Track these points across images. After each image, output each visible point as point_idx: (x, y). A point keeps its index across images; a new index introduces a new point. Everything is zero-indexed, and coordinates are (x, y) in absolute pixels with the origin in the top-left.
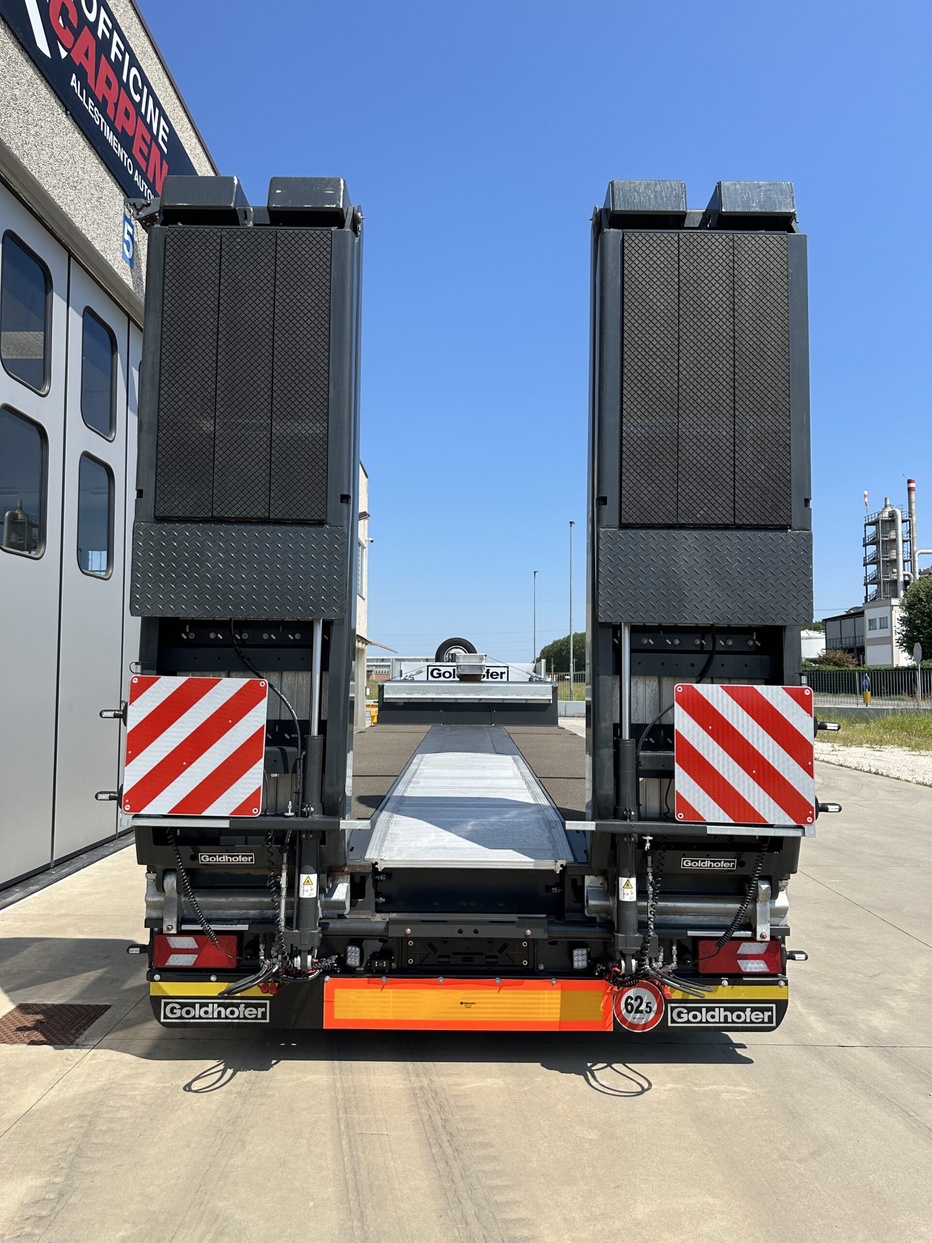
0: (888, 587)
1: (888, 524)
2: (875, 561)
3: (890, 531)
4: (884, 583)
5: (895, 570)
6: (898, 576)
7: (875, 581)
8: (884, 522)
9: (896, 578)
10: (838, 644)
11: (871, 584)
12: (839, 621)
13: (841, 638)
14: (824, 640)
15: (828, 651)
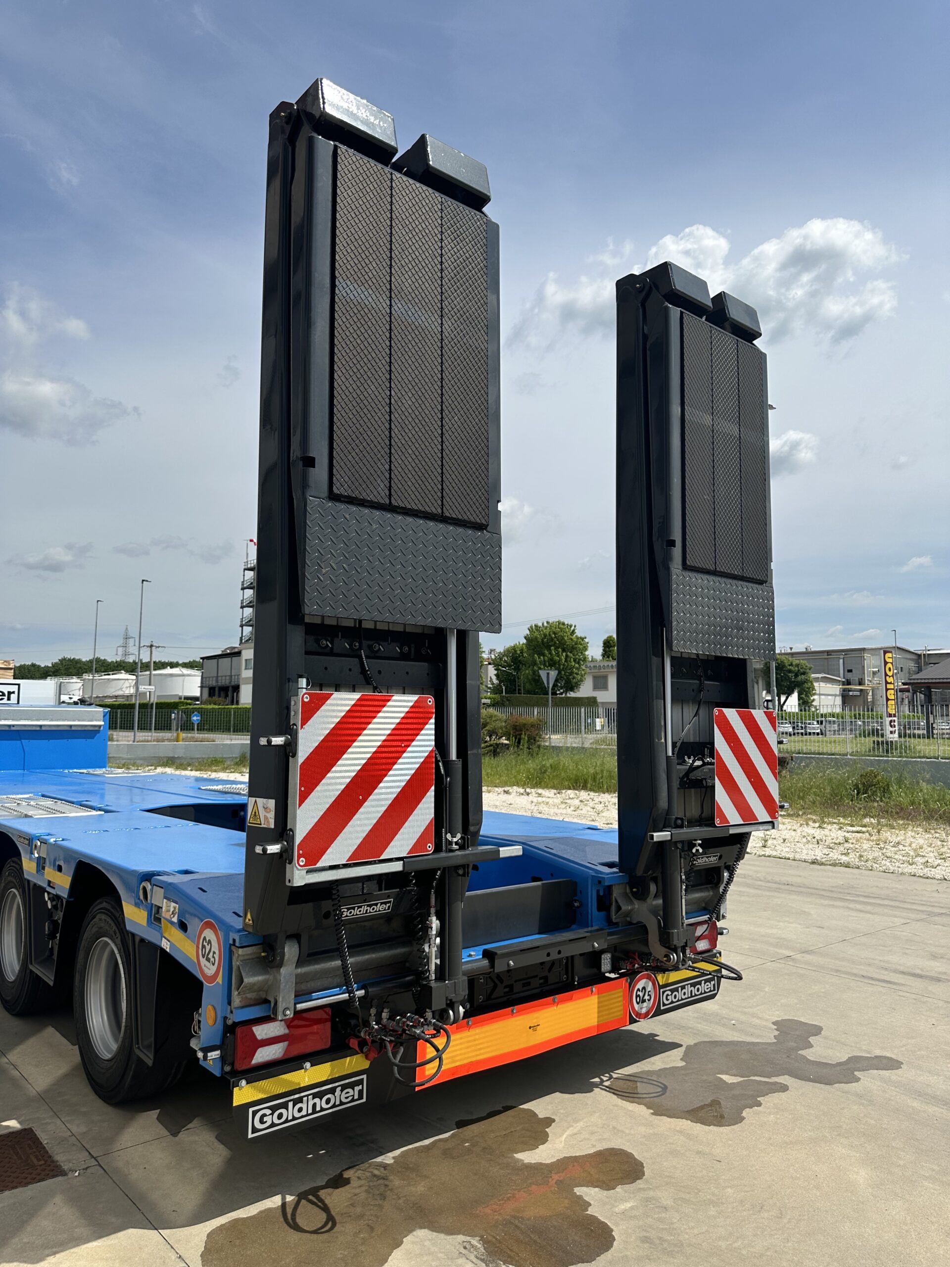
2: (251, 605)
7: (250, 623)
10: (214, 682)
11: (247, 625)
12: (216, 660)
13: (217, 677)
14: (200, 678)
15: (204, 689)
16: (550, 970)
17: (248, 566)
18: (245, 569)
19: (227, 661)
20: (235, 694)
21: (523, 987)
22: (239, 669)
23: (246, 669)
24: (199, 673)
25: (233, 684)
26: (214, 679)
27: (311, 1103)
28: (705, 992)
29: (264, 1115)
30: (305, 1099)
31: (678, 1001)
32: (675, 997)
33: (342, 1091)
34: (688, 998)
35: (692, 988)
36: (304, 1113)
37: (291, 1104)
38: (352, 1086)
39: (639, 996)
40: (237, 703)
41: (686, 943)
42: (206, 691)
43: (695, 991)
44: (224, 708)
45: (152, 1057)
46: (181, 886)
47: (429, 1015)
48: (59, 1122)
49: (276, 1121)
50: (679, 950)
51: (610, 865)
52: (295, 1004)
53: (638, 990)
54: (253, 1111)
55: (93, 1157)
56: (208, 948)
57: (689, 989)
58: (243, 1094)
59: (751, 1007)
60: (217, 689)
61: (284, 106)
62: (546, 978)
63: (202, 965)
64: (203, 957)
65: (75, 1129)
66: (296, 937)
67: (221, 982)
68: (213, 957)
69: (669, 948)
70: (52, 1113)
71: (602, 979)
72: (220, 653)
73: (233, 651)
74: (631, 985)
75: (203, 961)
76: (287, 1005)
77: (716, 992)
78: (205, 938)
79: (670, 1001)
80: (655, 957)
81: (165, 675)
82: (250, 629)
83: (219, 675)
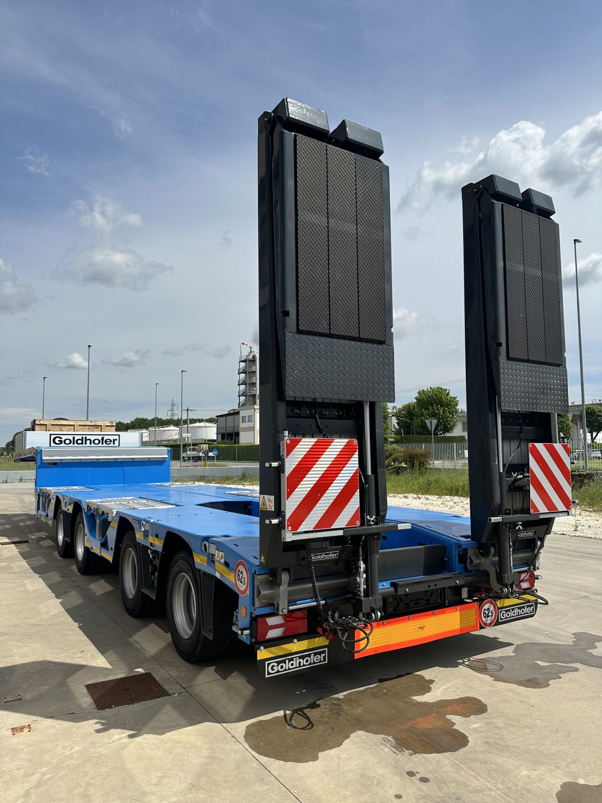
0: (251, 398)
1: (252, 362)
2: (244, 383)
3: (252, 366)
4: (249, 395)
5: (255, 389)
6: (256, 392)
7: (244, 394)
8: (250, 361)
9: (255, 393)
10: (224, 431)
11: (242, 396)
12: (225, 417)
13: (226, 427)
14: (216, 428)
15: (218, 435)
16: (430, 596)
17: (242, 359)
18: (240, 362)
19: (231, 418)
20: (237, 438)
21: (415, 604)
22: (239, 422)
23: (242, 422)
24: (215, 425)
25: (235, 431)
26: (224, 429)
27: (298, 661)
28: (527, 613)
29: (273, 666)
30: (295, 659)
31: (510, 617)
32: (508, 615)
33: (314, 656)
34: (517, 616)
35: (519, 610)
36: (294, 666)
37: (287, 661)
38: (320, 654)
39: (485, 613)
40: (238, 443)
41: (513, 582)
42: (220, 436)
43: (520, 612)
44: (231, 446)
45: (212, 636)
46: (224, 543)
47: (361, 615)
48: (164, 670)
49: (280, 670)
50: (509, 586)
51: (466, 537)
52: (288, 607)
53: (485, 609)
54: (268, 664)
55: (183, 688)
56: (241, 576)
57: (516, 611)
58: (262, 654)
59: (558, 625)
60: (226, 435)
61: (266, 114)
62: (428, 600)
63: (238, 585)
64: (239, 580)
65: (172, 674)
66: (288, 570)
67: (248, 594)
68: (244, 580)
69: (502, 585)
70: (159, 666)
71: (462, 602)
72: (227, 413)
73: (235, 412)
74: (480, 607)
75: (239, 583)
76: (284, 607)
77: (534, 613)
78: (239, 571)
79: (505, 617)
80: (495, 591)
81: (196, 427)
82: (244, 398)
83: (227, 426)
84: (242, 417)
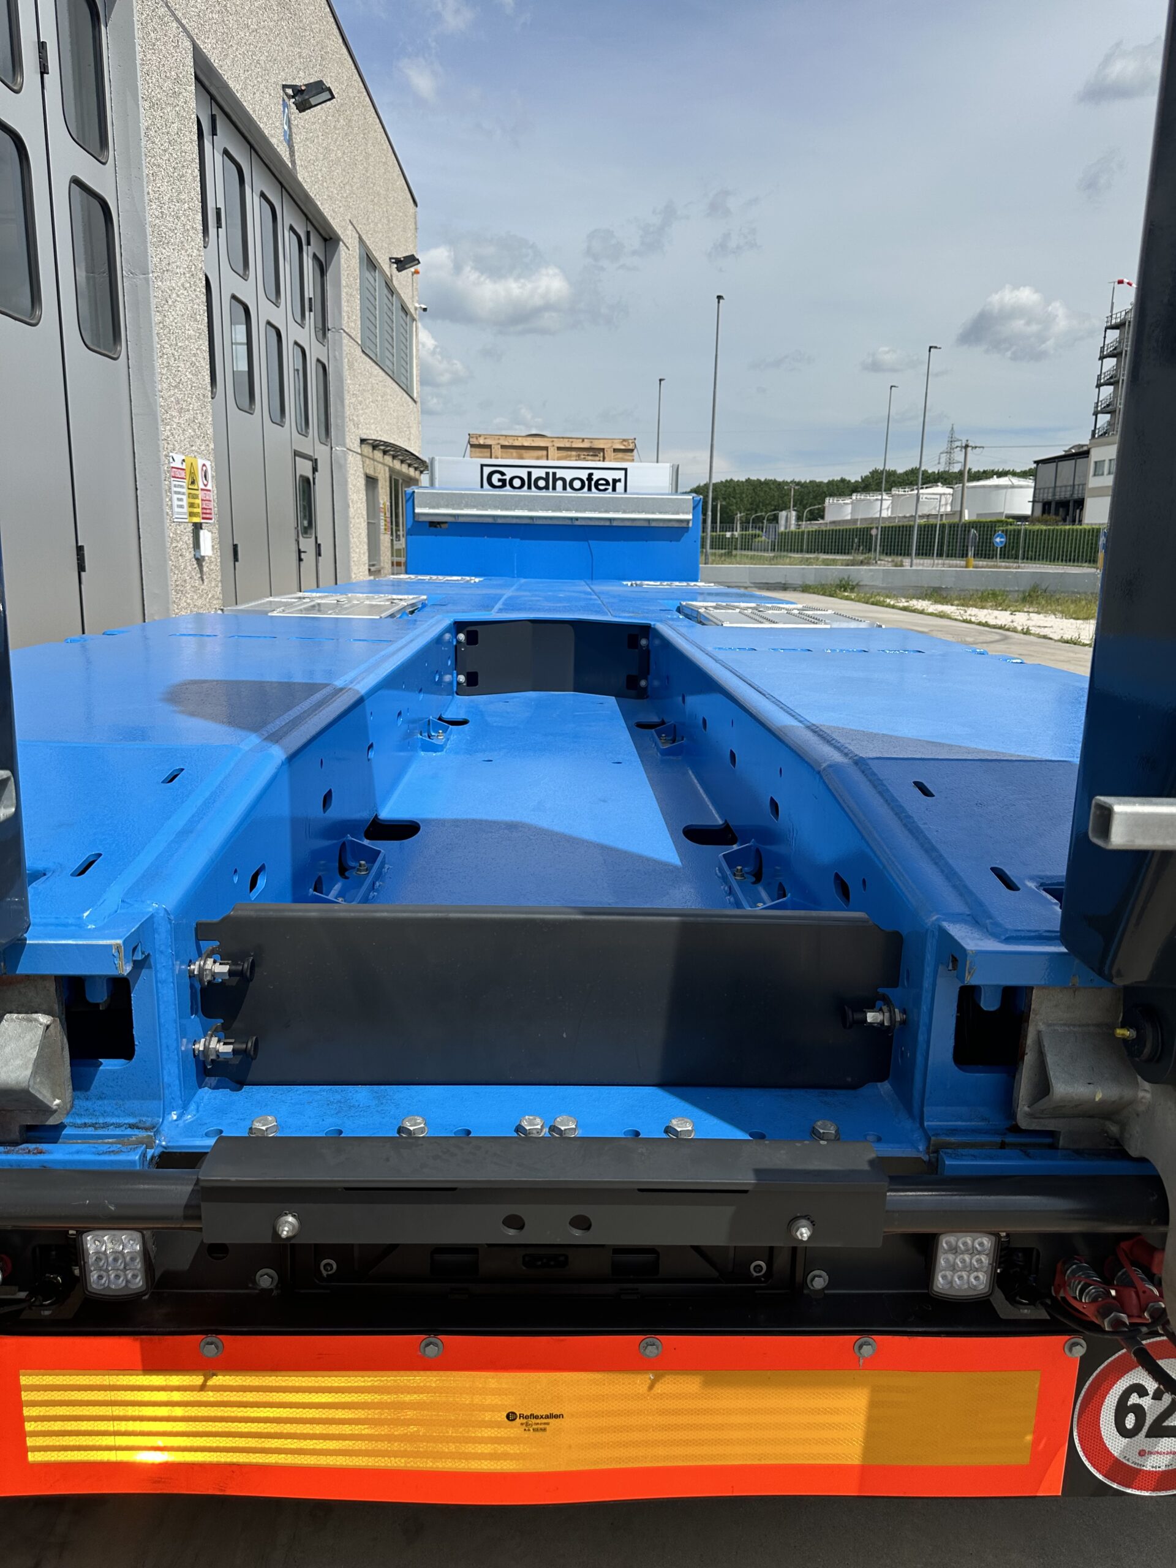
2: (1112, 381)
7: (1107, 409)
10: (1050, 495)
11: (1103, 412)
12: (1055, 464)
13: (1055, 487)
14: (1032, 490)
15: (1036, 504)
17: (1114, 321)
18: (1107, 328)
19: (1070, 464)
20: (1078, 511)
22: (1085, 475)
23: (1095, 475)
24: (1030, 482)
25: (1076, 496)
26: (1051, 490)
40: (1080, 522)
42: (1039, 507)
60: (1053, 504)
72: (1063, 453)
73: (1081, 450)
81: (990, 487)
82: (1108, 416)
83: (1058, 484)
84: (1096, 463)
